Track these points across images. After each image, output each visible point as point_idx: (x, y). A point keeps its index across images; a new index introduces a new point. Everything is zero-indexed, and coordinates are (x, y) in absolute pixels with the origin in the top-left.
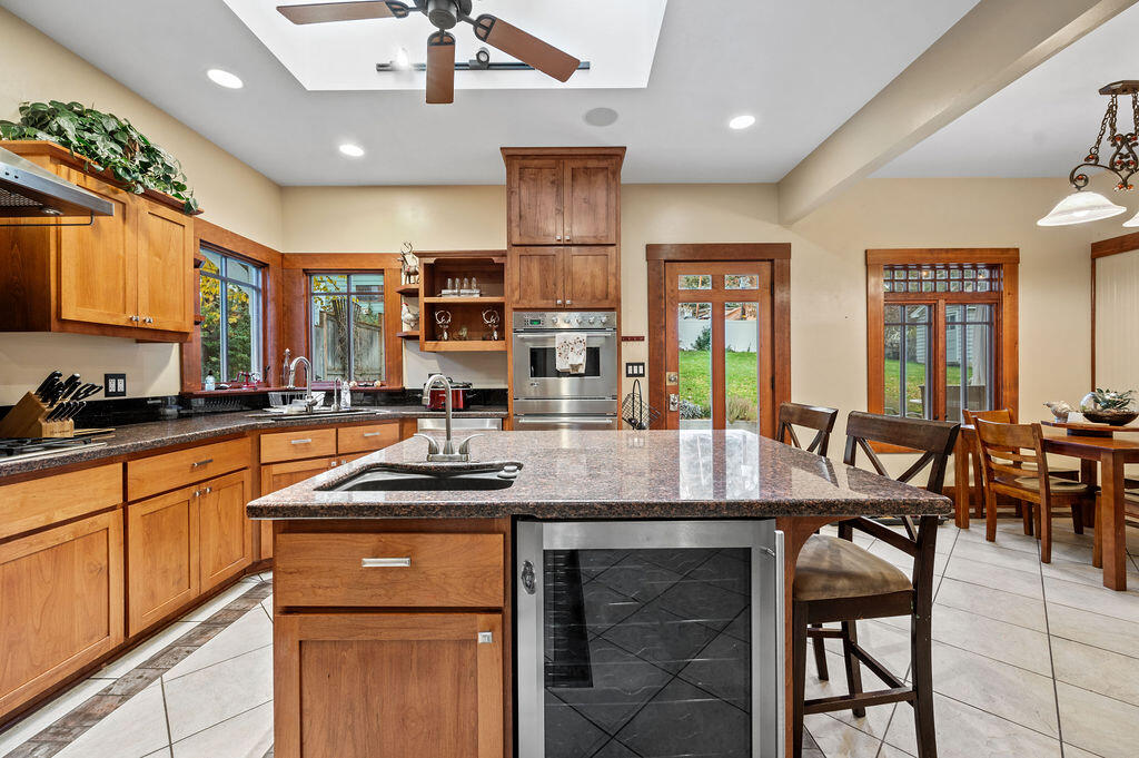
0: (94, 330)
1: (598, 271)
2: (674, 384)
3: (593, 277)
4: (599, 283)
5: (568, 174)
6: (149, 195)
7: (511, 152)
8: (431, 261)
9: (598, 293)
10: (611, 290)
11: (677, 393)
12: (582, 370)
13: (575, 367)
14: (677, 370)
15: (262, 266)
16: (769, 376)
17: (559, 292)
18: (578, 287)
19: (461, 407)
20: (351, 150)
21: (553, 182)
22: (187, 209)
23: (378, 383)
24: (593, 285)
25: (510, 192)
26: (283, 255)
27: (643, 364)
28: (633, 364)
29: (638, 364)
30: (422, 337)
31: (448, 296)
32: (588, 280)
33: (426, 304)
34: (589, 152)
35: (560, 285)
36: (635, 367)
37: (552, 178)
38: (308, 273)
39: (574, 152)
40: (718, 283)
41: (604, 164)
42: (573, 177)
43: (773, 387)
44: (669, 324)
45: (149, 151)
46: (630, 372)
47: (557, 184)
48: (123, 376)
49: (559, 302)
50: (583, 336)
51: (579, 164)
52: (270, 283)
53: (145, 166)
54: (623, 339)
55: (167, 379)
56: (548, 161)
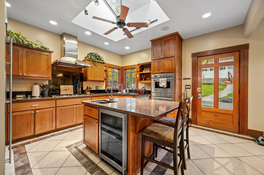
0: (92, 81)
1: (170, 63)
2: (200, 91)
3: (169, 65)
4: (170, 66)
5: (164, 42)
6: (98, 62)
7: (152, 41)
8: (141, 65)
9: (170, 69)
10: (173, 67)
11: (201, 94)
12: (165, 87)
13: (164, 86)
14: (201, 87)
15: (119, 69)
16: (237, 90)
17: (161, 69)
18: (165, 67)
19: (144, 94)
20: (127, 48)
21: (160, 45)
22: (103, 63)
23: (134, 89)
24: (169, 67)
25: (152, 49)
26: (122, 67)
27: (190, 85)
28: (187, 85)
29: (189, 85)
30: (139, 80)
31: (144, 72)
32: (168, 66)
33: (140, 74)
34: (168, 36)
35: (161, 68)
36: (188, 86)
37: (160, 44)
38: (126, 70)
39: (165, 37)
40: (216, 61)
41: (172, 37)
42: (165, 43)
43: (239, 93)
44: (198, 74)
45: (99, 56)
46: (186, 87)
47: (161, 45)
48: (98, 87)
49: (161, 71)
50: (166, 79)
51: (166, 39)
52: (120, 72)
53: (98, 59)
54: (184, 79)
55: (104, 87)
56: (159, 41)
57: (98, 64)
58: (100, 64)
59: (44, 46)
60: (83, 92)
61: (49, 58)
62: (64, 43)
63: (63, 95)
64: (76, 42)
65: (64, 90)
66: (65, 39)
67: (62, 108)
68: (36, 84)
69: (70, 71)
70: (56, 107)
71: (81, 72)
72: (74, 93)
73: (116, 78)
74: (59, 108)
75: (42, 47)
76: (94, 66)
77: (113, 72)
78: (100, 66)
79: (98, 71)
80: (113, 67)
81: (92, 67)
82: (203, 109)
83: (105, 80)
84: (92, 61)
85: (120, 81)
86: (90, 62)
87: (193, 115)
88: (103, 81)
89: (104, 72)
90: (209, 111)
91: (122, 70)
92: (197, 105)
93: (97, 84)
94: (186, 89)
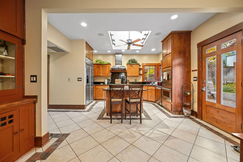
0: (130, 76)
1: (169, 59)
4: (170, 61)
9: (170, 63)
15: (155, 66)
18: (168, 63)
26: (158, 64)
27: (197, 77)
34: (168, 36)
38: (160, 66)
44: (203, 65)
50: (166, 72)
52: (156, 68)
53: (134, 62)
54: (193, 71)
55: (141, 80)
56: (165, 41)
57: (134, 65)
58: (136, 65)
61: (109, 67)
62: (116, 57)
64: (121, 55)
66: (116, 55)
68: (106, 79)
71: (125, 72)
75: (107, 63)
78: (135, 66)
79: (134, 70)
80: (149, 65)
81: (130, 68)
82: (207, 104)
83: (139, 75)
84: (129, 64)
85: (156, 76)
86: (128, 65)
87: (198, 108)
88: (138, 76)
89: (138, 70)
90: (212, 106)
91: (157, 66)
92: (202, 98)
93: (135, 78)
94: (194, 80)
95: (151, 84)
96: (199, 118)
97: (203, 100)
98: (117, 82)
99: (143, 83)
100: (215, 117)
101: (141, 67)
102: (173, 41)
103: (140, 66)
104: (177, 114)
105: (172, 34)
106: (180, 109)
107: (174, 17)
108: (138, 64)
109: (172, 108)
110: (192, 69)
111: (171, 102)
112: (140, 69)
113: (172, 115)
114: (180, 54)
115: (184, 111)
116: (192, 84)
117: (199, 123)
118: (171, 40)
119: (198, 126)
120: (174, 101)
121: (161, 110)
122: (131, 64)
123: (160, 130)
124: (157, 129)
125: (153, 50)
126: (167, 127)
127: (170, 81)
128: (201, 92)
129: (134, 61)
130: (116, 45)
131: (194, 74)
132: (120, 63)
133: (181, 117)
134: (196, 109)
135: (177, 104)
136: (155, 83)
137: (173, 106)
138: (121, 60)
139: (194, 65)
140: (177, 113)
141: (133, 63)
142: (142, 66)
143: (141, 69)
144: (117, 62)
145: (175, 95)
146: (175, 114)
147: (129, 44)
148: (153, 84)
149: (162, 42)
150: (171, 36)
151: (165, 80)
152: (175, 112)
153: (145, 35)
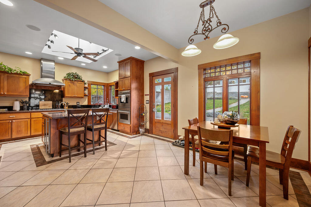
0: (70, 97)
1: (128, 82)
9: (128, 87)
10: (130, 86)
11: (155, 107)
13: (124, 101)
15: (104, 86)
16: (173, 104)
19: (116, 108)
25: (119, 70)
26: (108, 84)
28: (147, 101)
31: (117, 89)
34: (127, 59)
38: (110, 86)
42: (125, 65)
43: (174, 107)
44: (153, 91)
48: (79, 102)
49: (123, 89)
50: (125, 95)
51: (126, 62)
52: (105, 88)
53: (77, 78)
54: (146, 95)
55: (86, 103)
56: (122, 63)
57: (76, 82)
58: (79, 82)
59: (22, 71)
60: (62, 107)
61: (27, 81)
62: (42, 64)
63: (41, 109)
64: (53, 64)
65: (43, 105)
67: (37, 119)
69: (49, 89)
70: (31, 118)
72: (53, 108)
73: (102, 93)
74: (34, 119)
75: (21, 71)
76: (71, 85)
77: (97, 89)
78: (78, 84)
79: (76, 88)
80: (97, 84)
81: (70, 86)
82: (156, 121)
83: (84, 96)
84: (69, 80)
85: (105, 97)
86: (67, 81)
87: (150, 126)
88: (82, 97)
89: (83, 89)
90: (159, 122)
91: (107, 87)
92: (152, 117)
93: (78, 100)
94: (146, 103)
95: (100, 108)
96: (150, 134)
97: (153, 118)
98: (44, 106)
99: (89, 106)
100: (161, 129)
101: (86, 86)
102: (132, 66)
103: (85, 84)
104: (135, 135)
105: (131, 59)
106: (136, 129)
107: (138, 48)
108: (82, 81)
109: (131, 129)
110: (145, 94)
111: (129, 123)
112: (85, 88)
113: (131, 136)
114: (136, 79)
115: (140, 130)
116: (145, 106)
117: (152, 137)
118: (130, 65)
119: (152, 139)
120: (132, 123)
121: (119, 134)
122: (73, 80)
123: (129, 149)
124: (127, 150)
125: (105, 67)
126: (134, 146)
127: (129, 104)
128: (152, 112)
129: (76, 76)
130: (51, 47)
131: (147, 98)
132: (52, 75)
133: (139, 136)
134: (148, 127)
135: (134, 125)
136: (105, 106)
137: (131, 127)
138: (53, 71)
139: (147, 91)
140: (134, 133)
141: (75, 79)
142: (87, 84)
143: (87, 88)
144: (43, 73)
145: (133, 117)
146: (133, 135)
147: (79, 54)
148: (104, 108)
149: (119, 62)
150: (129, 61)
151: (124, 103)
152: (133, 133)
153: (103, 50)
